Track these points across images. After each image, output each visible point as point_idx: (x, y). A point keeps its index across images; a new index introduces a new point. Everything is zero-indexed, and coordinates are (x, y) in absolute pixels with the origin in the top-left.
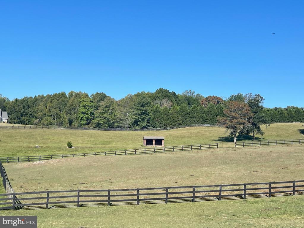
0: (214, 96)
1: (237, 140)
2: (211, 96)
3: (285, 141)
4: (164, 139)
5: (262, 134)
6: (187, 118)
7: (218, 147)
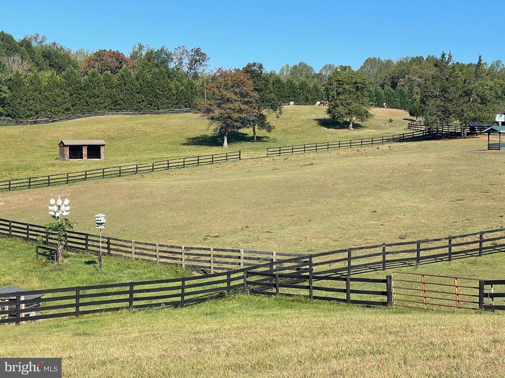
0: (111, 50)
1: (229, 142)
2: (105, 50)
3: (341, 143)
4: (104, 145)
5: (269, 129)
6: (81, 97)
7: (240, 158)
